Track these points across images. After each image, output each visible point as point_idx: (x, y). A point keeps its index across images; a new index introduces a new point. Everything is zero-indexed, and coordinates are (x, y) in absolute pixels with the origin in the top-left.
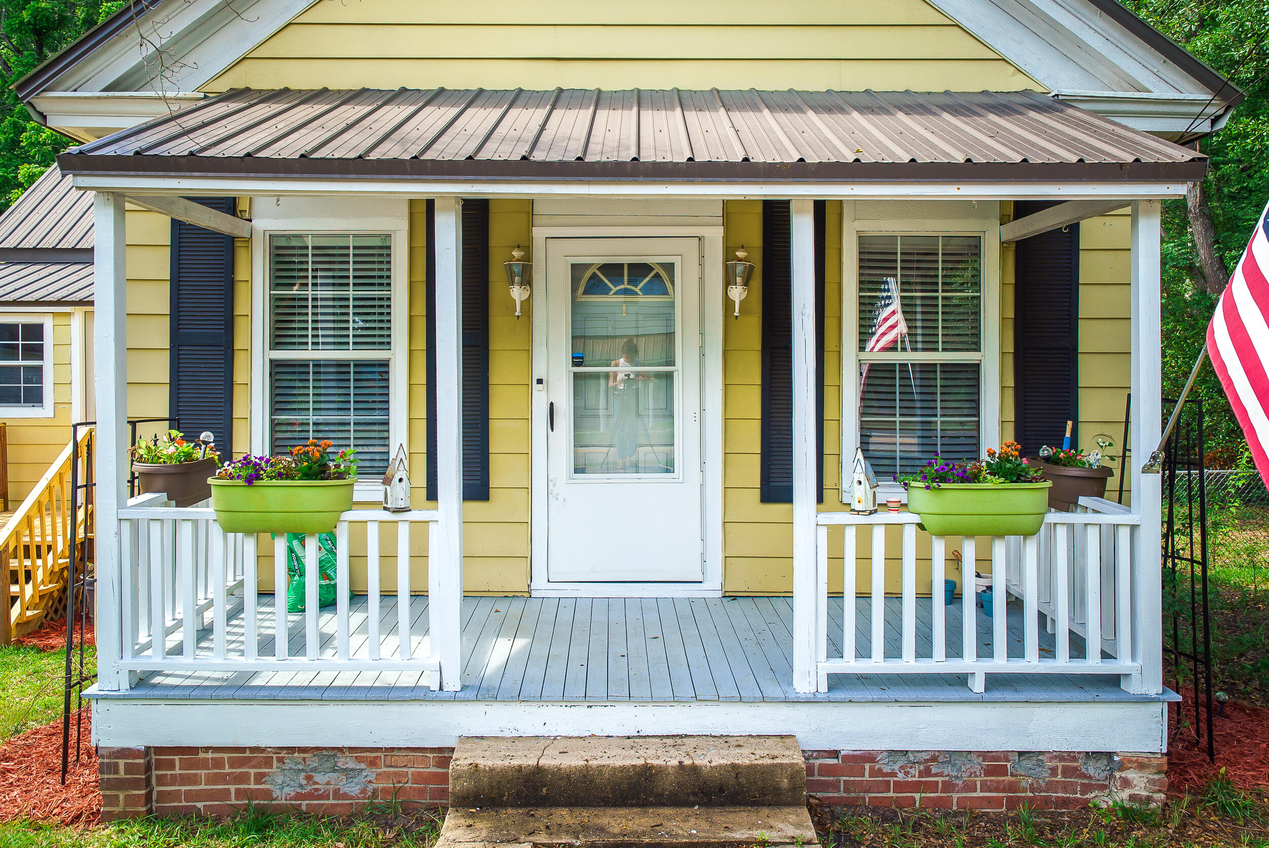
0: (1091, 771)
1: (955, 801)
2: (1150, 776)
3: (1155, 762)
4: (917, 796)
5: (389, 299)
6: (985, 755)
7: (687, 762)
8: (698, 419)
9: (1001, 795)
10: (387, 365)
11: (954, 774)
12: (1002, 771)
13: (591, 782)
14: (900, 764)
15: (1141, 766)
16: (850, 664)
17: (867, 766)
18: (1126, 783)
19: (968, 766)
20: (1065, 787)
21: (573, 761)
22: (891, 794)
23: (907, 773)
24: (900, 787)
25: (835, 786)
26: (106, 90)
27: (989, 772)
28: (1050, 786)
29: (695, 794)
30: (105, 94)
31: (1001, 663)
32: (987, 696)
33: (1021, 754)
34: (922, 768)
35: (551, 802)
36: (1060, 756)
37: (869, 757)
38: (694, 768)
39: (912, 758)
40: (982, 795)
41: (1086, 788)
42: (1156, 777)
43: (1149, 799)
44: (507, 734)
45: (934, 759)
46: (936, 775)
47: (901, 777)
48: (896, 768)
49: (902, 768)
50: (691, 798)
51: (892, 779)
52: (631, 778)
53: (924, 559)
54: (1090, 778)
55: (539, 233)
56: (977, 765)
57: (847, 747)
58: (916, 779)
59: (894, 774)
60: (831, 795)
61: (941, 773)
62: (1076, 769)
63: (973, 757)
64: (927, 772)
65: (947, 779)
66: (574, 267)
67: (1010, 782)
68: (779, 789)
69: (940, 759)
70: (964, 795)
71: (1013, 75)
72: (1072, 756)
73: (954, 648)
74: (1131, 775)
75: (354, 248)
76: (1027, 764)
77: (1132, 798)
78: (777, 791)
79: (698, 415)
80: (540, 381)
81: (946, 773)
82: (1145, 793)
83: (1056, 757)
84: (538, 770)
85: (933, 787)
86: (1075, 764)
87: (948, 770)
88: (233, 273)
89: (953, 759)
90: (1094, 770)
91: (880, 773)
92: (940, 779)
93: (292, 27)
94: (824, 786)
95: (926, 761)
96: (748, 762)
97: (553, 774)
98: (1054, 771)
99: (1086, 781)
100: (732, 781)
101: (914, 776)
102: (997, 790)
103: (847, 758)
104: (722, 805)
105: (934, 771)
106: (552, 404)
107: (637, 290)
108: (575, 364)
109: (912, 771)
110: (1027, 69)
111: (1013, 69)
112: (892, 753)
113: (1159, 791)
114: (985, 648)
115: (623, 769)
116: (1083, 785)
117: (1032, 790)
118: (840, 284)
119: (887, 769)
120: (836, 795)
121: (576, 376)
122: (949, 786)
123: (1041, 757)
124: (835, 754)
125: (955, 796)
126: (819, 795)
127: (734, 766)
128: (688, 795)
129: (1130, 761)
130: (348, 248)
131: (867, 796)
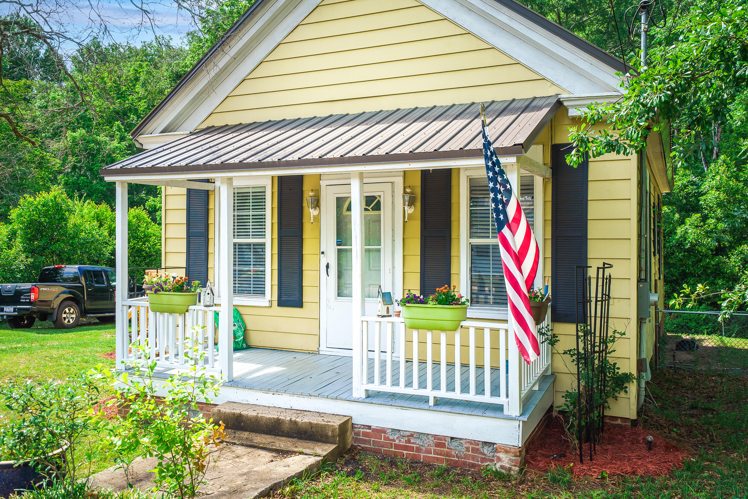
0: (486, 452)
1: (422, 457)
2: (511, 457)
3: (513, 450)
4: (405, 452)
5: (265, 215)
6: (435, 436)
7: (293, 419)
8: (391, 272)
9: (443, 457)
10: (265, 245)
11: (421, 444)
12: (442, 445)
13: (259, 423)
14: (397, 436)
15: (506, 452)
16: (376, 387)
17: (383, 435)
18: (499, 459)
19: (427, 441)
20: (473, 458)
21: (251, 413)
22: (393, 450)
23: (400, 441)
24: (397, 446)
25: (369, 442)
26: (161, 133)
27: (438, 445)
28: (466, 457)
29: (296, 433)
30: (160, 134)
31: (443, 393)
32: (435, 408)
33: (452, 438)
34: (406, 439)
35: (243, 429)
36: (471, 442)
37: (383, 431)
38: (296, 423)
39: (402, 434)
40: (434, 456)
41: (483, 460)
42: (514, 458)
43: (510, 469)
44: (244, 402)
45: (412, 436)
46: (413, 443)
47: (397, 442)
48: (395, 437)
49: (397, 438)
50: (295, 435)
51: (393, 443)
52: (272, 423)
53: (409, 342)
54: (485, 455)
55: (323, 183)
56: (431, 441)
57: (374, 425)
58: (404, 444)
59: (394, 440)
60: (367, 446)
61: (416, 442)
62: (478, 449)
63: (430, 437)
64: (409, 441)
65: (418, 446)
66: (338, 199)
67: (447, 451)
68: (328, 436)
69: (415, 436)
70: (426, 455)
71: (550, 87)
72: (476, 443)
73: (422, 385)
74: (501, 455)
75: (252, 192)
76: (455, 444)
77: (502, 467)
78: (327, 436)
79: (391, 270)
80: (323, 253)
81: (417, 443)
82: (508, 466)
83: (468, 442)
84: (240, 415)
85: (412, 449)
86: (478, 447)
87: (418, 442)
88: (208, 206)
89: (420, 436)
90: (486, 450)
91: (388, 438)
92: (415, 446)
93: (229, 98)
94: (365, 442)
95: (408, 436)
96: (315, 422)
97: (246, 418)
98: (467, 449)
99: (484, 456)
100: (310, 430)
101: (403, 442)
102: (441, 455)
103: (374, 430)
104: (306, 439)
105: (412, 441)
106: (328, 263)
107: (369, 208)
108: (338, 245)
109: (402, 440)
110: (558, 83)
111: (550, 84)
112: (393, 430)
113: (515, 466)
114: (436, 387)
115: (270, 419)
116: (482, 458)
117: (457, 457)
118: (459, 203)
119: (391, 437)
120: (369, 446)
121: (339, 250)
122: (419, 450)
123: (461, 441)
124: (369, 427)
125: (422, 455)
126: (362, 445)
127: (310, 423)
128: (293, 433)
129: (500, 448)
130: (250, 193)
131: (383, 449)
